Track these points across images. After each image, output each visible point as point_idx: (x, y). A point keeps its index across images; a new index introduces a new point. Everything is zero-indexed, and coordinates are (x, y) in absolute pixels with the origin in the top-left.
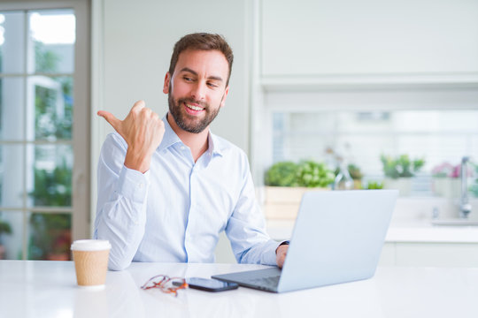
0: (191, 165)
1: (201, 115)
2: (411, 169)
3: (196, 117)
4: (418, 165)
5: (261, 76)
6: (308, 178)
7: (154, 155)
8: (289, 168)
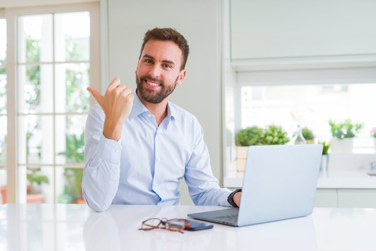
0: (154, 128)
1: (158, 89)
2: (353, 131)
3: (153, 91)
4: (359, 127)
5: (231, 60)
6: (269, 138)
7: (126, 122)
8: (255, 131)
